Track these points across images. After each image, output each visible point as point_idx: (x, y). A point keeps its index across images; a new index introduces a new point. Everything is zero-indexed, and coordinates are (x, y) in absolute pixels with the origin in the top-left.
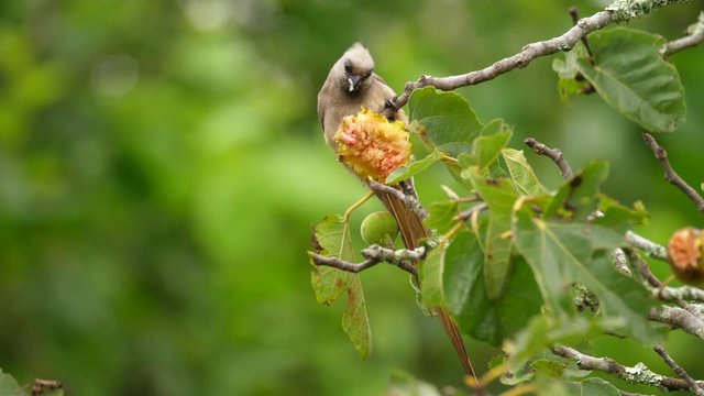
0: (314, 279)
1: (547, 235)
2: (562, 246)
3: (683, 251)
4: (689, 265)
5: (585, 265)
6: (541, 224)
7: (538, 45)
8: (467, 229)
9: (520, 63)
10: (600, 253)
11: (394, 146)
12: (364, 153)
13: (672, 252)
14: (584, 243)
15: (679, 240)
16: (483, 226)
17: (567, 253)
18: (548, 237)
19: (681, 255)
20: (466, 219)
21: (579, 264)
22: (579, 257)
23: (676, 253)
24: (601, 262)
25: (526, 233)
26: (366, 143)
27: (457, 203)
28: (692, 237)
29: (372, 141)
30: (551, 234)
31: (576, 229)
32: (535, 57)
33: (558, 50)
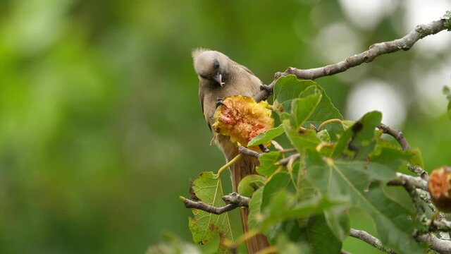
0: (191, 223)
1: (334, 169)
2: (346, 179)
3: (439, 185)
4: (442, 195)
5: (364, 194)
6: (330, 162)
7: (382, 45)
8: (285, 172)
9: (366, 58)
10: (375, 184)
11: (260, 121)
12: (236, 127)
13: (431, 185)
14: (363, 176)
15: (437, 176)
16: (296, 169)
17: (349, 183)
18: (334, 171)
19: (438, 188)
20: (285, 164)
21: (359, 193)
22: (360, 188)
23: (434, 186)
24: (376, 192)
25: (315, 167)
26: (237, 119)
27: (281, 153)
28: (446, 172)
29: (243, 117)
30: (336, 168)
31: (358, 165)
32: (379, 54)
33: (397, 49)
